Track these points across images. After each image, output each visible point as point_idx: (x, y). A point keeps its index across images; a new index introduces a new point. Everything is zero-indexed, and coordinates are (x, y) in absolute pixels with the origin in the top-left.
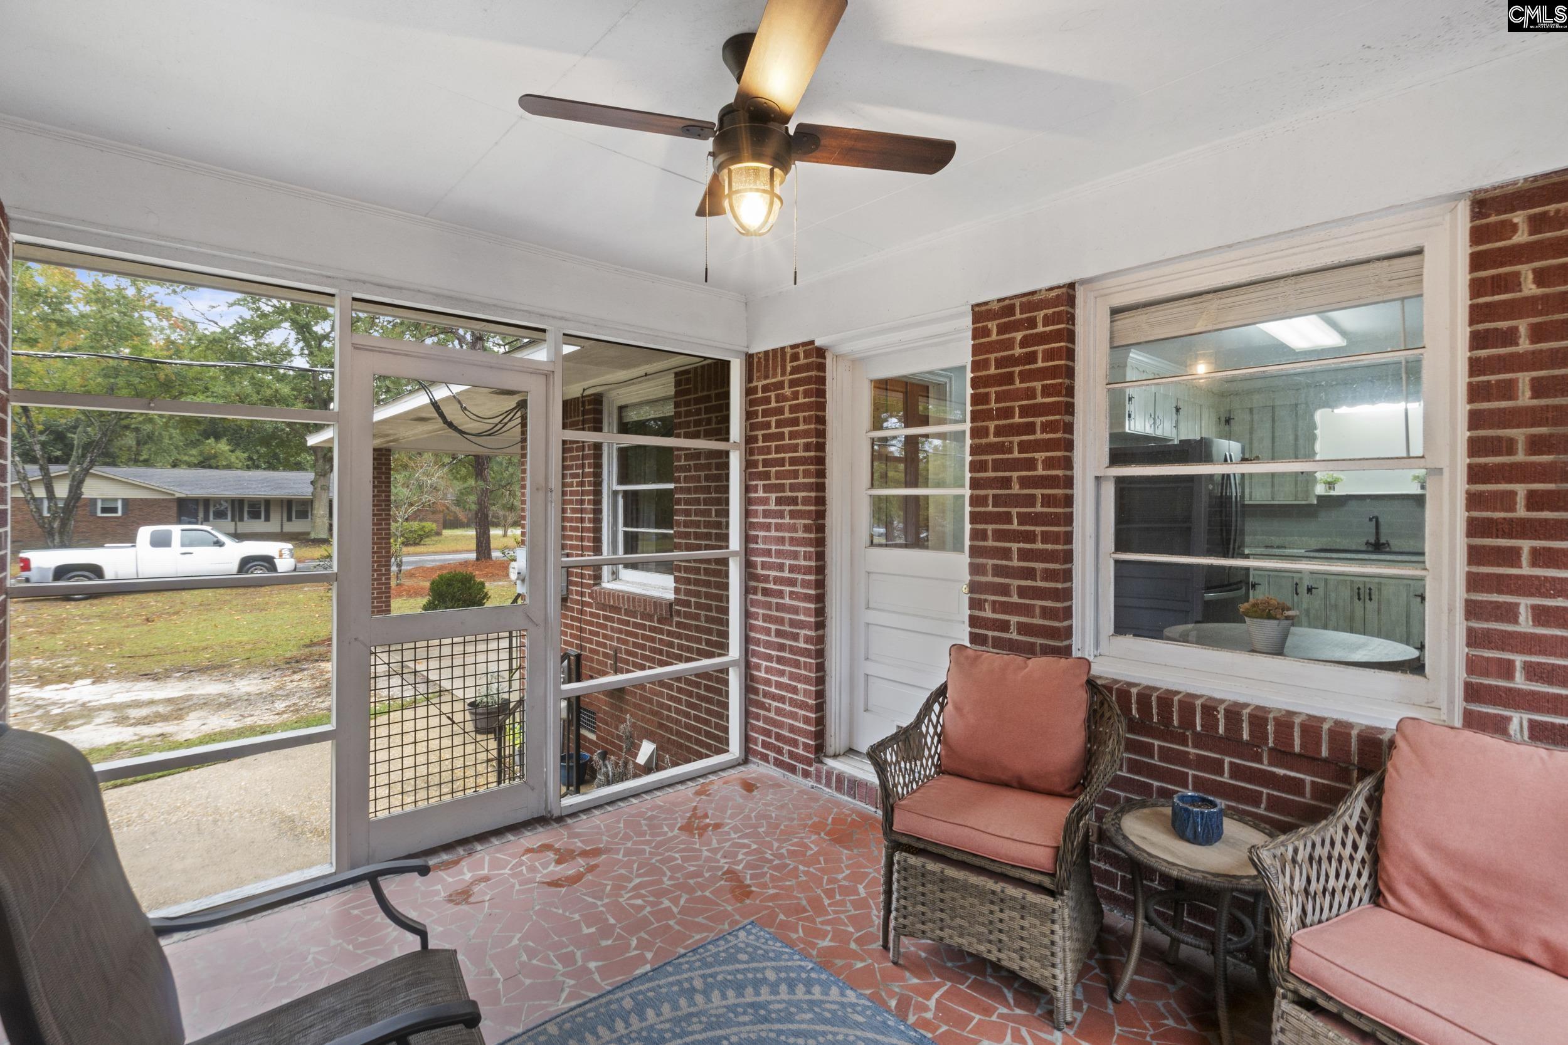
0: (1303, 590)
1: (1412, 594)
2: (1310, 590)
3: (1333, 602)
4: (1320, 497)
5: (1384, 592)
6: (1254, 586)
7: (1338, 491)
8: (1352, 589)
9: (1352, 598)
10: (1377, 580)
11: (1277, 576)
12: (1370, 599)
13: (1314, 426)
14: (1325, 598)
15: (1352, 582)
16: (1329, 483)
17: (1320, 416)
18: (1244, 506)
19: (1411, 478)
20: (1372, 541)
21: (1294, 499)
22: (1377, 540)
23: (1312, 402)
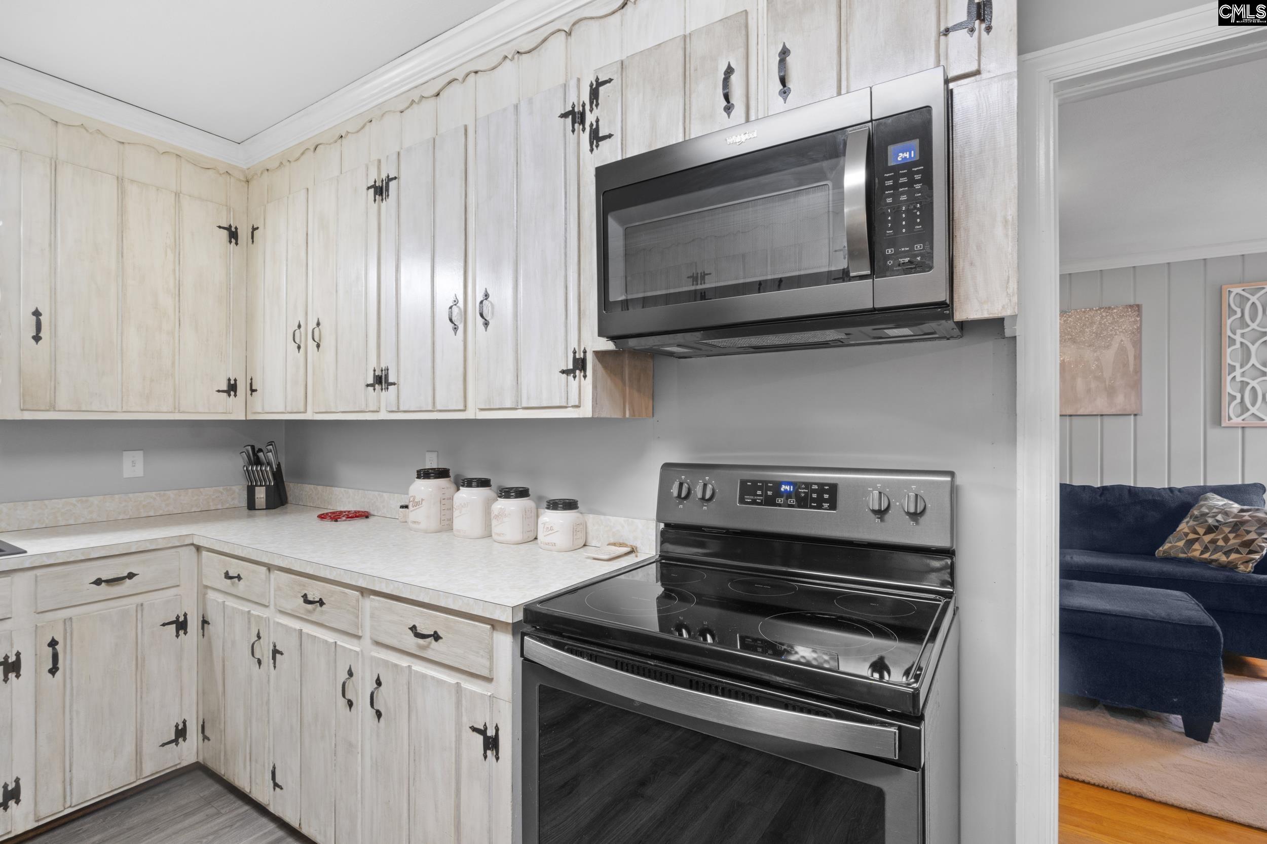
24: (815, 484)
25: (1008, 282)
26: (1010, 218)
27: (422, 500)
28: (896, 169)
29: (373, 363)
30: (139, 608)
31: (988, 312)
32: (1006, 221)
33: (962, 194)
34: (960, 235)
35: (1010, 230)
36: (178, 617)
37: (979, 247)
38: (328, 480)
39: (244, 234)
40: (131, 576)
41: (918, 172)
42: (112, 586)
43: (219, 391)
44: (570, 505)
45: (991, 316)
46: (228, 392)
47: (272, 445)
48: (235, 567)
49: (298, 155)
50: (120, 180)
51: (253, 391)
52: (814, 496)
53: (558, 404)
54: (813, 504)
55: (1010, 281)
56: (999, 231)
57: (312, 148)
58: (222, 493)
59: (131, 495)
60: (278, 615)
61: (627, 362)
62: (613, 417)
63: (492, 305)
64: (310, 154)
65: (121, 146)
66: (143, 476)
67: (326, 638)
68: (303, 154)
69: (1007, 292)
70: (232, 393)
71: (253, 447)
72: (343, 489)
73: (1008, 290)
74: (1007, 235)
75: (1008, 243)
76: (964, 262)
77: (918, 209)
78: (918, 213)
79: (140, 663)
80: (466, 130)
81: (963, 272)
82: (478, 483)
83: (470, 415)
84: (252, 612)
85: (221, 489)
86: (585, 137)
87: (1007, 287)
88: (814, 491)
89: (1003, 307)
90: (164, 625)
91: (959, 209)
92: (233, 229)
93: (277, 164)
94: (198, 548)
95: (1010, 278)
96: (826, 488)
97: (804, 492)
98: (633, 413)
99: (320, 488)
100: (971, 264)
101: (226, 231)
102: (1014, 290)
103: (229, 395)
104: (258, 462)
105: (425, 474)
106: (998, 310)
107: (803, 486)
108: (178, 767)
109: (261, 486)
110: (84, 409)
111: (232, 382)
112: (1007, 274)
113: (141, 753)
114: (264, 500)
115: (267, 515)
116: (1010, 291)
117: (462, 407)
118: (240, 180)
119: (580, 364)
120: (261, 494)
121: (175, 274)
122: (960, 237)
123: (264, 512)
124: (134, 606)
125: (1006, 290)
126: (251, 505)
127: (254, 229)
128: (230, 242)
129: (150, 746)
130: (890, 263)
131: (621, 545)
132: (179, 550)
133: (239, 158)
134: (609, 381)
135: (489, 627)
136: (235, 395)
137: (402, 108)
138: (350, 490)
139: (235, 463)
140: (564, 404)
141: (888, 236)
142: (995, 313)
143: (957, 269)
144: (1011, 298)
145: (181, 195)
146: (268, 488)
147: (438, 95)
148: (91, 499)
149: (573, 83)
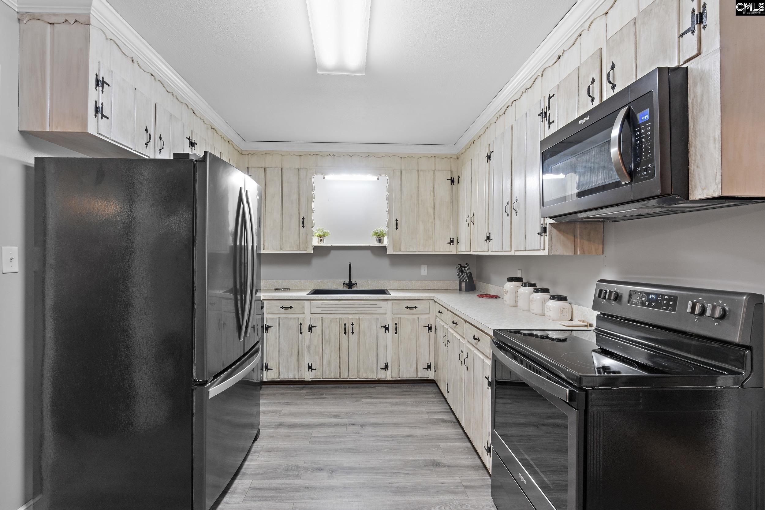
0: (305, 329)
1: (379, 326)
2: (310, 329)
3: (327, 337)
4: (315, 248)
5: (362, 326)
6: (267, 329)
7: (327, 243)
8: (341, 326)
9: (340, 334)
10: (357, 316)
11: (286, 318)
12: (353, 333)
13: (311, 188)
14: (322, 335)
15: (341, 319)
16: (321, 236)
17: (316, 179)
18: (259, 255)
19: (372, 233)
20: (347, 282)
21: (297, 250)
22: (350, 282)
23: (310, 168)
24: (667, 295)
25: (716, 176)
26: (717, 137)
27: (508, 291)
28: (645, 123)
29: (487, 231)
30: (418, 319)
31: (706, 194)
32: (715, 139)
33: (693, 126)
34: (692, 151)
35: (717, 144)
36: (429, 325)
37: (701, 156)
38: (488, 281)
39: (456, 180)
40: (416, 307)
41: (648, 126)
42: (411, 309)
43: (447, 243)
44: (563, 298)
45: (708, 197)
46: (450, 243)
47: (467, 265)
48: (442, 309)
49: (469, 146)
50: (418, 171)
51: (458, 242)
52: (665, 302)
53: (537, 249)
54: (664, 307)
55: (717, 175)
56: (711, 145)
57: (473, 143)
58: (452, 283)
59: (423, 281)
60: (449, 328)
61: (578, 226)
62: (565, 254)
63: (519, 204)
64: (472, 144)
65: (418, 159)
66: (427, 274)
67: (458, 337)
68: (471, 145)
69: (716, 182)
70: (452, 244)
71: (461, 265)
72: (492, 285)
73: (716, 181)
74: (715, 148)
75: (716, 152)
76: (694, 166)
77: (649, 146)
78: (649, 148)
79: (418, 338)
80: (512, 127)
81: (693, 172)
82: (529, 285)
83: (513, 253)
84: (444, 326)
85: (452, 281)
86: (547, 123)
87: (716, 179)
88: (666, 300)
89: (714, 191)
90: (424, 327)
91: (691, 135)
92: (453, 179)
93: (464, 151)
94: (435, 302)
95: (717, 173)
96: (672, 298)
97: (660, 300)
98: (583, 252)
99: (485, 284)
100: (698, 167)
101: (450, 180)
102: (719, 180)
103: (451, 245)
104: (462, 271)
105: (511, 280)
106: (711, 193)
107: (660, 296)
108: (428, 379)
109: (464, 281)
110: (408, 251)
111: (452, 239)
112: (716, 171)
113: (418, 369)
114: (464, 287)
115: (465, 293)
116: (717, 181)
117: (509, 250)
118: (455, 159)
119: (544, 230)
120: (463, 285)
121: (433, 200)
122: (692, 152)
123: (465, 292)
124: (416, 318)
125: (715, 180)
126: (460, 289)
127: (459, 177)
128: (451, 184)
129: (420, 368)
130: (638, 175)
131: (583, 321)
132: (429, 301)
133: (454, 151)
134: (562, 237)
135: (490, 337)
136: (453, 244)
137: (495, 121)
138: (494, 286)
139: (454, 271)
140: (539, 249)
141: (638, 161)
142: (710, 195)
143: (691, 170)
144: (718, 185)
145: (435, 171)
146: (466, 282)
147: (505, 113)
148: (412, 281)
149: (542, 99)
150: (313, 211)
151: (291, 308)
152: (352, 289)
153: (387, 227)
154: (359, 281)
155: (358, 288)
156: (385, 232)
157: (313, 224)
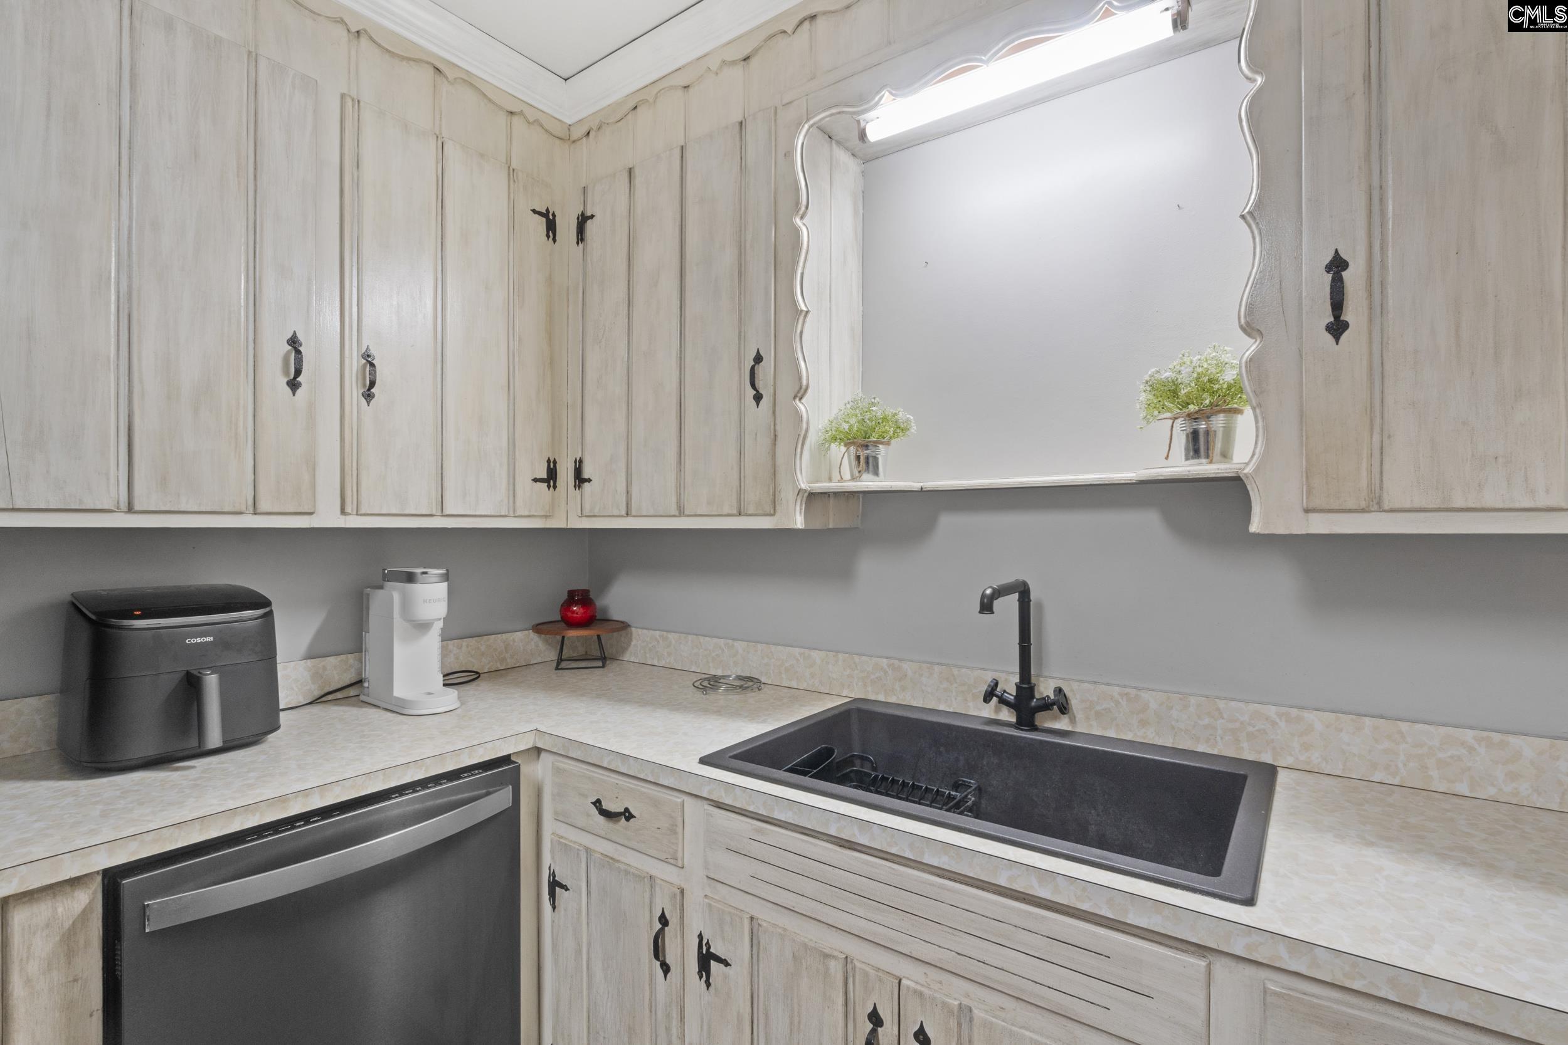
19: (1137, 390)
20: (1010, 686)
21: (735, 512)
22: (1026, 687)
23: (785, 102)
150: (798, 314)
151: (628, 819)
152: (1034, 728)
153: (1249, 329)
154: (1086, 686)
155: (1080, 729)
156: (1229, 376)
157: (800, 378)
